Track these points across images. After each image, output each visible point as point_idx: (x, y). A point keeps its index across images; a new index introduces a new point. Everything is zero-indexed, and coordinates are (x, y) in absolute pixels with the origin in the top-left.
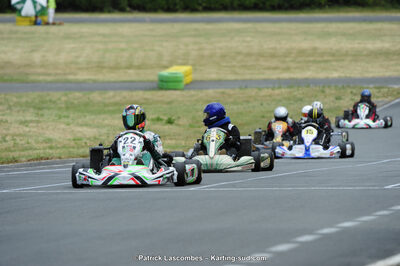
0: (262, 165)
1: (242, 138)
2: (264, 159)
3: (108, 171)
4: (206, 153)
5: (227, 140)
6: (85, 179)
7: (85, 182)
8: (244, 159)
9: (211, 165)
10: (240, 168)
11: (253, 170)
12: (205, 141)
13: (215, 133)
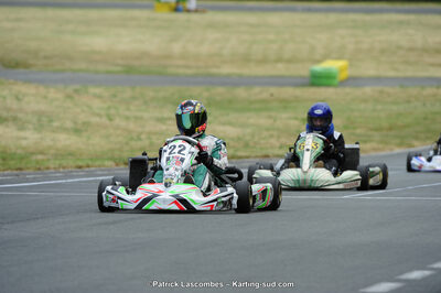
0: (371, 182)
1: (347, 146)
2: (374, 174)
3: (145, 190)
4: (298, 166)
5: (326, 148)
6: (113, 200)
7: (113, 205)
8: (348, 174)
9: (305, 181)
10: (341, 186)
11: (359, 189)
12: (298, 150)
13: (311, 140)
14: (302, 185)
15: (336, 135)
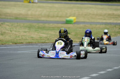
0: (103, 51)
1: (96, 41)
4: (83, 46)
15: (93, 38)
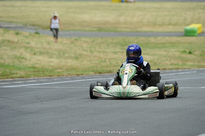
0: (166, 93)
2: (167, 89)
9: (124, 93)
12: (120, 74)
13: (128, 68)
14: (122, 96)
15: (145, 64)
